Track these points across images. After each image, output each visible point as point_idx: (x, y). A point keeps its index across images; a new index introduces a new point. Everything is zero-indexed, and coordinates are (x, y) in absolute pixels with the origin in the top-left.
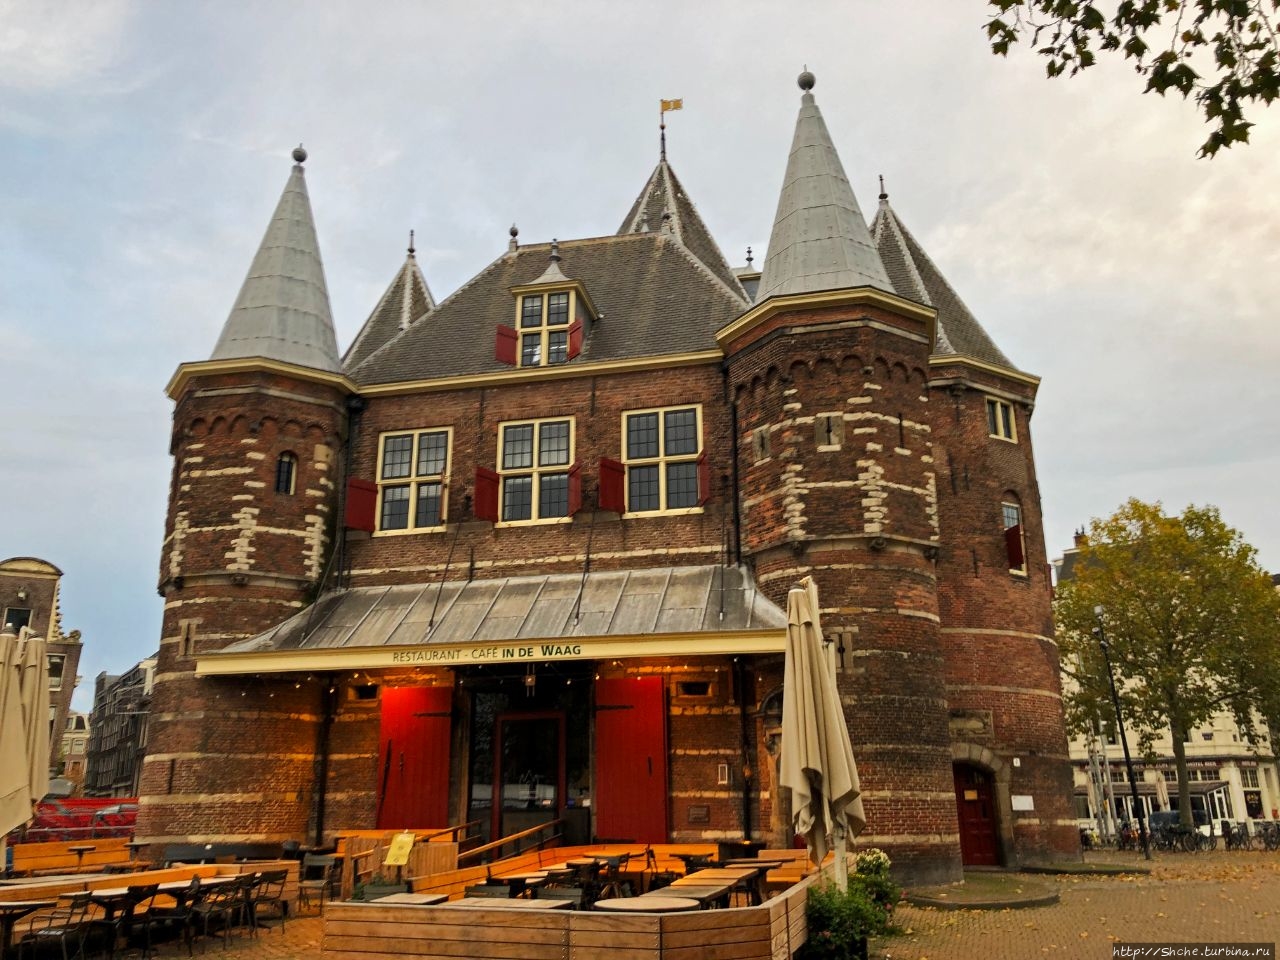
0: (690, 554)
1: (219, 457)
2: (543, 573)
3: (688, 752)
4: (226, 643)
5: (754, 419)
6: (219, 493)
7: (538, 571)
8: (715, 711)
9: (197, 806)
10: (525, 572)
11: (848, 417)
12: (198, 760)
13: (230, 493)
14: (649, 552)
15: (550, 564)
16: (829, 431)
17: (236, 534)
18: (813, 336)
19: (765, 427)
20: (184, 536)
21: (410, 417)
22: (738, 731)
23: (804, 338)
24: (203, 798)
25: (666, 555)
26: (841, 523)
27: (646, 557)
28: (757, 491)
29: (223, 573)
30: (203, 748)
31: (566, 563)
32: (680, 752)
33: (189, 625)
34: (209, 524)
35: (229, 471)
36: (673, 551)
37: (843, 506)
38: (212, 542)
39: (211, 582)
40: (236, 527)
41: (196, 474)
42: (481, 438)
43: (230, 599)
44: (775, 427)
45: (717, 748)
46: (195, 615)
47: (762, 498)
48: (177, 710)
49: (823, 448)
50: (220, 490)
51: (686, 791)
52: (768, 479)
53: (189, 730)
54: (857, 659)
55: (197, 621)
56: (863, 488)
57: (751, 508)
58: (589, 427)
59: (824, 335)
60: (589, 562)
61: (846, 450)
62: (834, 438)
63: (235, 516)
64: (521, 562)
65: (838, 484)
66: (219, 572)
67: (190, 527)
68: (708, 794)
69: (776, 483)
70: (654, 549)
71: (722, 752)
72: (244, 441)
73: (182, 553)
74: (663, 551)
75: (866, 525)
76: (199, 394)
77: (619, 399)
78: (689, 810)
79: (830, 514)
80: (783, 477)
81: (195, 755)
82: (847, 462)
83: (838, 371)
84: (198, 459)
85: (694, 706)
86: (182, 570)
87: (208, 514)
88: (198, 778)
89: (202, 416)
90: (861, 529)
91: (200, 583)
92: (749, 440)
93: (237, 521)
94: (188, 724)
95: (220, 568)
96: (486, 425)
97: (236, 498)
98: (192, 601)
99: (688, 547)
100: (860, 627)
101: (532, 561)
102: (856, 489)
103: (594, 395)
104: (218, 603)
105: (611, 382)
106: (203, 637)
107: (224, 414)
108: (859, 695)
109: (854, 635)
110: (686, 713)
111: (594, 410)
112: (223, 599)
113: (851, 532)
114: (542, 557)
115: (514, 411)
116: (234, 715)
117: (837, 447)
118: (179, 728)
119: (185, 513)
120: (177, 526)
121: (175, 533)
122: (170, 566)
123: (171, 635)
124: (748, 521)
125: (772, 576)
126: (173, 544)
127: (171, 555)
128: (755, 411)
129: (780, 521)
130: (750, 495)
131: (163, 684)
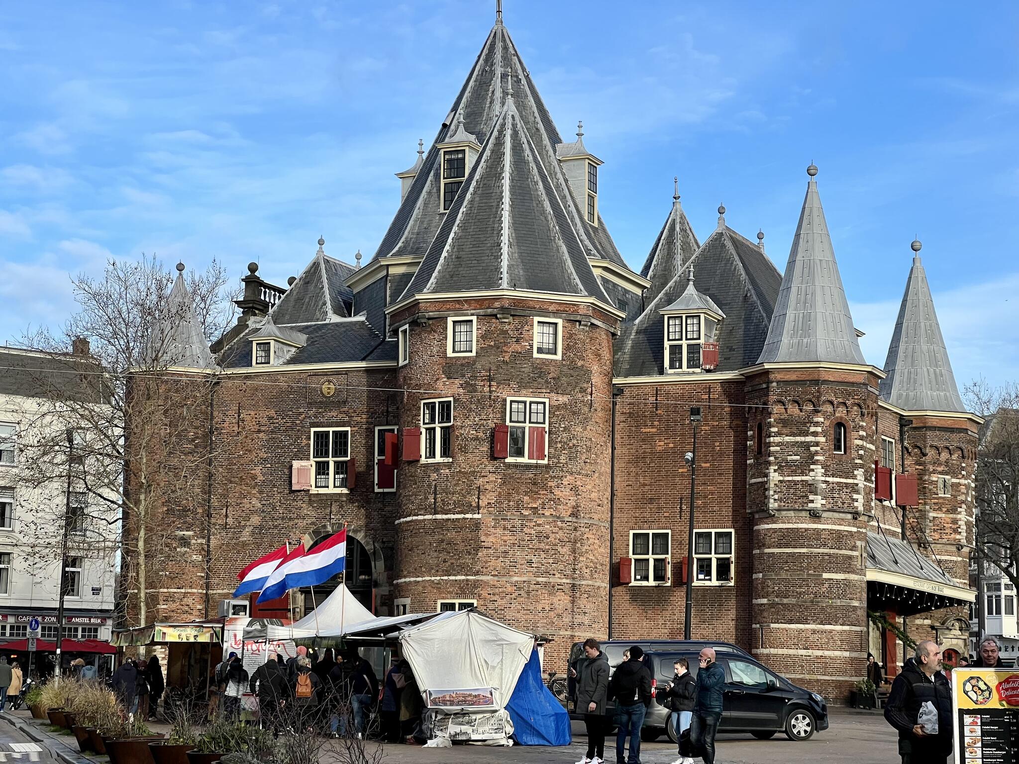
5: (940, 469)
19: (947, 477)
23: (969, 437)
28: (940, 509)
33: (861, 546)
36: (893, 528)
44: (954, 480)
46: (863, 540)
47: (943, 515)
52: (948, 506)
53: (864, 613)
55: (864, 544)
57: (934, 518)
59: (973, 438)
69: (954, 510)
73: (863, 498)
80: (959, 509)
92: (935, 479)
94: (864, 609)
118: (862, 611)
119: (862, 470)
120: (859, 477)
121: (856, 482)
122: (856, 504)
123: (851, 550)
124: (931, 524)
125: (944, 558)
126: (854, 488)
127: (855, 496)
128: (940, 465)
129: (956, 531)
130: (934, 510)
131: (849, 581)
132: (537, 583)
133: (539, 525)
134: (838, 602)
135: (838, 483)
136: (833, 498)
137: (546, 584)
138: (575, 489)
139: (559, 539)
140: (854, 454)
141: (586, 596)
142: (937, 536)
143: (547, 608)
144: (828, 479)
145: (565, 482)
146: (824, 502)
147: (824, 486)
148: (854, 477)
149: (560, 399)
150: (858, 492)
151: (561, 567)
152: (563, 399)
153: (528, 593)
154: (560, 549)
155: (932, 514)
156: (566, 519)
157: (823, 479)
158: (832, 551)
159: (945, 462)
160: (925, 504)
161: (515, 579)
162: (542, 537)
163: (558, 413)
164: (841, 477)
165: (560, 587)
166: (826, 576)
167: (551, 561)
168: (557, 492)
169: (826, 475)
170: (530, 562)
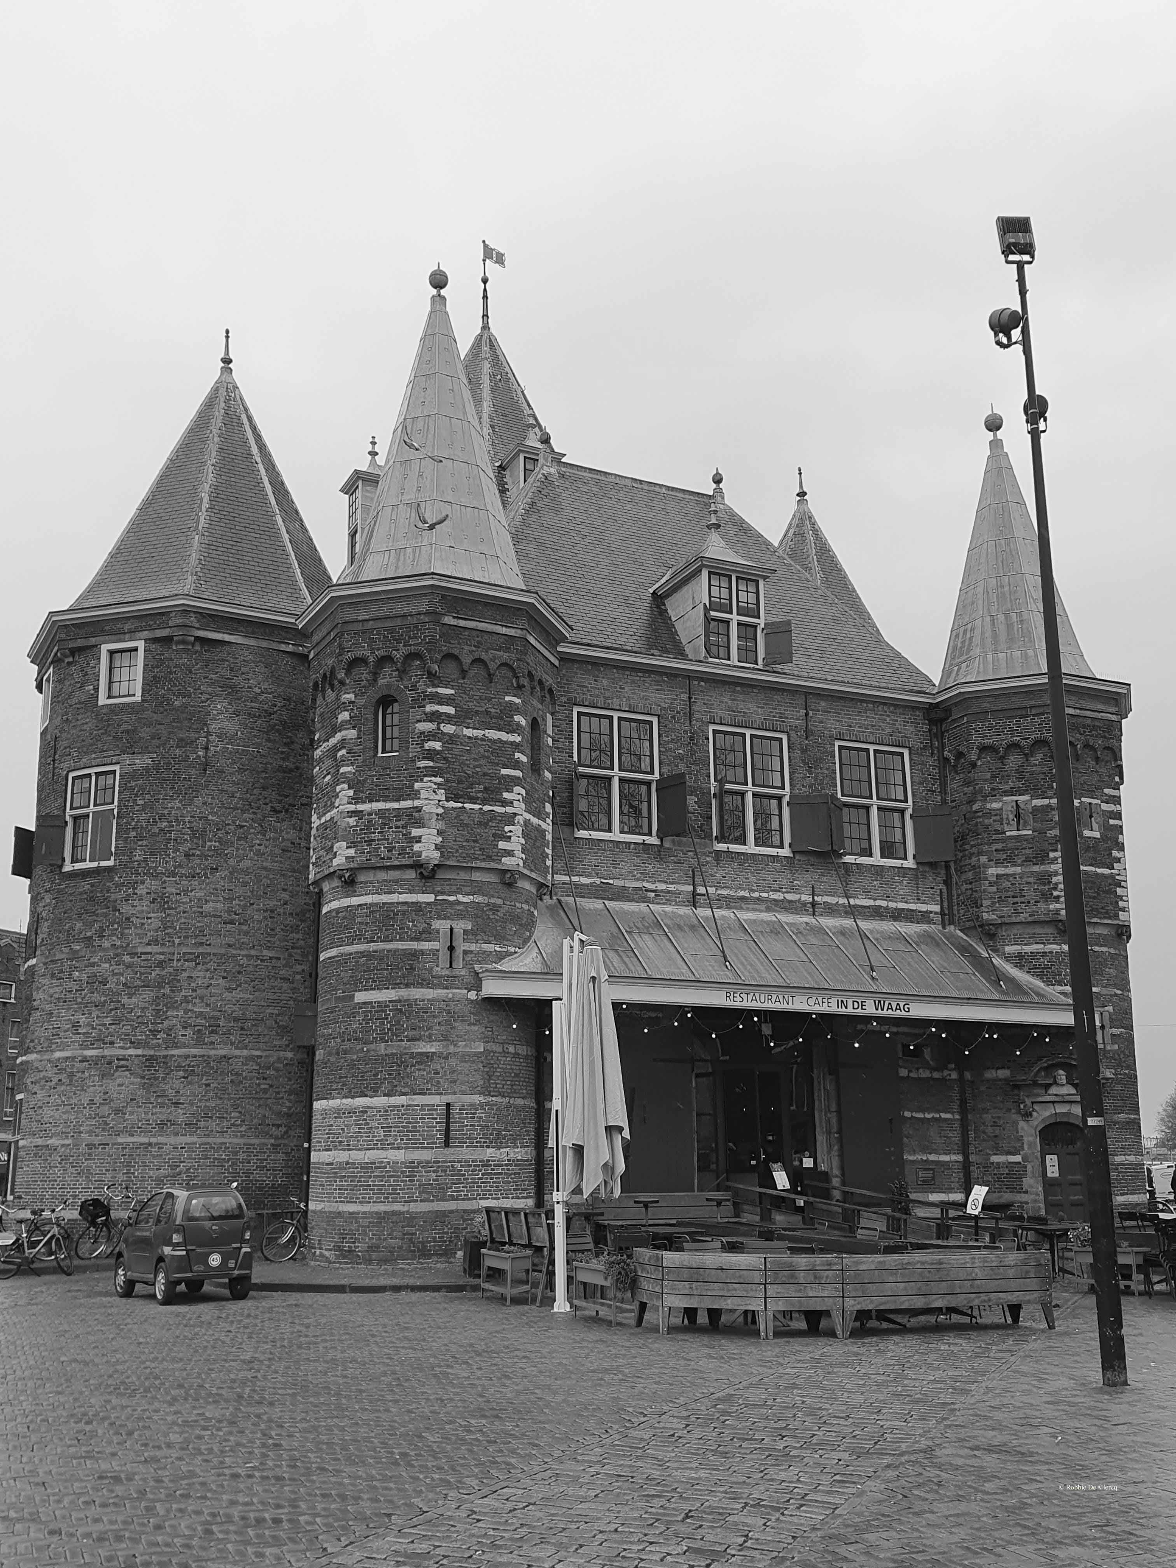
0: (908, 910)
1: (477, 712)
2: (768, 910)
3: (914, 1114)
4: (500, 957)
5: (1005, 786)
6: (482, 762)
7: (763, 907)
8: (936, 1075)
9: (486, 1164)
10: (750, 906)
11: (1104, 806)
12: (482, 1105)
13: (498, 764)
14: (871, 903)
15: (775, 900)
16: (1091, 817)
17: (510, 819)
18: (1080, 719)
19: (1024, 798)
20: (440, 811)
21: (608, 694)
22: (956, 1097)
23: (1075, 720)
24: (490, 1153)
25: (887, 908)
26: (1103, 908)
27: (868, 907)
28: (1009, 861)
29: (500, 867)
30: (486, 1091)
31: (791, 901)
32: (907, 1114)
33: (451, 929)
34: (473, 800)
35: (493, 734)
36: (892, 905)
37: (1104, 892)
38: (480, 824)
39: (477, 876)
40: (509, 810)
41: (448, 729)
42: (692, 738)
43: (499, 902)
44: (1037, 802)
45: (939, 1112)
46: (460, 915)
47: (1018, 869)
48: (446, 1038)
49: (1087, 833)
50: (483, 757)
51: (915, 1154)
52: (1028, 851)
53: (467, 1065)
54: (1113, 1035)
55: (461, 926)
56: (1117, 877)
57: (998, 876)
58: (804, 751)
59: (1089, 721)
60: (814, 904)
61: (1104, 838)
62: (1095, 826)
63: (506, 795)
64: (746, 894)
65: (1099, 871)
66: (492, 865)
67: (447, 800)
68: (932, 1157)
69: (1041, 857)
70: (875, 900)
71: (944, 1115)
72: (507, 698)
73: (439, 833)
74: (884, 904)
75: (1121, 913)
76: (448, 620)
77: (833, 725)
78: (917, 1173)
79: (1094, 898)
80: (1052, 855)
81: (477, 1099)
82: (1105, 851)
83: (1097, 759)
84: (451, 710)
85: (918, 1069)
86: (442, 855)
87: (471, 786)
88: (483, 1128)
89: (455, 652)
90: (1116, 916)
91: (463, 875)
92: (996, 805)
93: (511, 803)
94: (465, 1058)
95: (493, 860)
96: (696, 724)
97: (504, 772)
98: (452, 898)
99: (906, 902)
100: (1114, 1007)
101: (756, 895)
102: (1112, 876)
103: (807, 714)
104: (488, 904)
105: (823, 703)
106: (473, 947)
107: (484, 656)
108: (1115, 1070)
109: (1110, 1013)
110: (912, 1075)
111: (808, 733)
112: (492, 901)
113: (1110, 918)
114: (767, 892)
115: (726, 715)
116: (511, 1049)
117: (1097, 835)
118: (453, 1061)
119: (439, 780)
120: (423, 794)
121: (417, 803)
122: (417, 847)
123: (417, 939)
124: (994, 889)
125: (1028, 949)
126: (415, 817)
127: (415, 832)
128: (1006, 778)
129: (1047, 897)
130: (998, 863)
131: (410, 1003)
132: (84, 1060)
133: (93, 965)
134: (382, 1048)
135: (380, 813)
136: (370, 842)
137: (96, 1060)
138: (160, 901)
139: (125, 985)
140: (413, 750)
141: (181, 1073)
142: (1007, 910)
143: (98, 1100)
144: (361, 807)
145: (141, 890)
146: (351, 852)
147: (352, 821)
148: (416, 795)
149: (138, 761)
150: (420, 824)
151: (127, 1029)
152: (143, 761)
153: (71, 1075)
154: (125, 1000)
155: (992, 871)
156: (140, 950)
157: (352, 808)
158: (373, 946)
159: (1017, 771)
160: (980, 853)
161: (58, 1054)
162: (97, 982)
163: (133, 784)
164: (386, 799)
165: (122, 1063)
166: (360, 997)
167: (108, 1021)
168: (125, 909)
169: (355, 800)
170: (76, 1026)
